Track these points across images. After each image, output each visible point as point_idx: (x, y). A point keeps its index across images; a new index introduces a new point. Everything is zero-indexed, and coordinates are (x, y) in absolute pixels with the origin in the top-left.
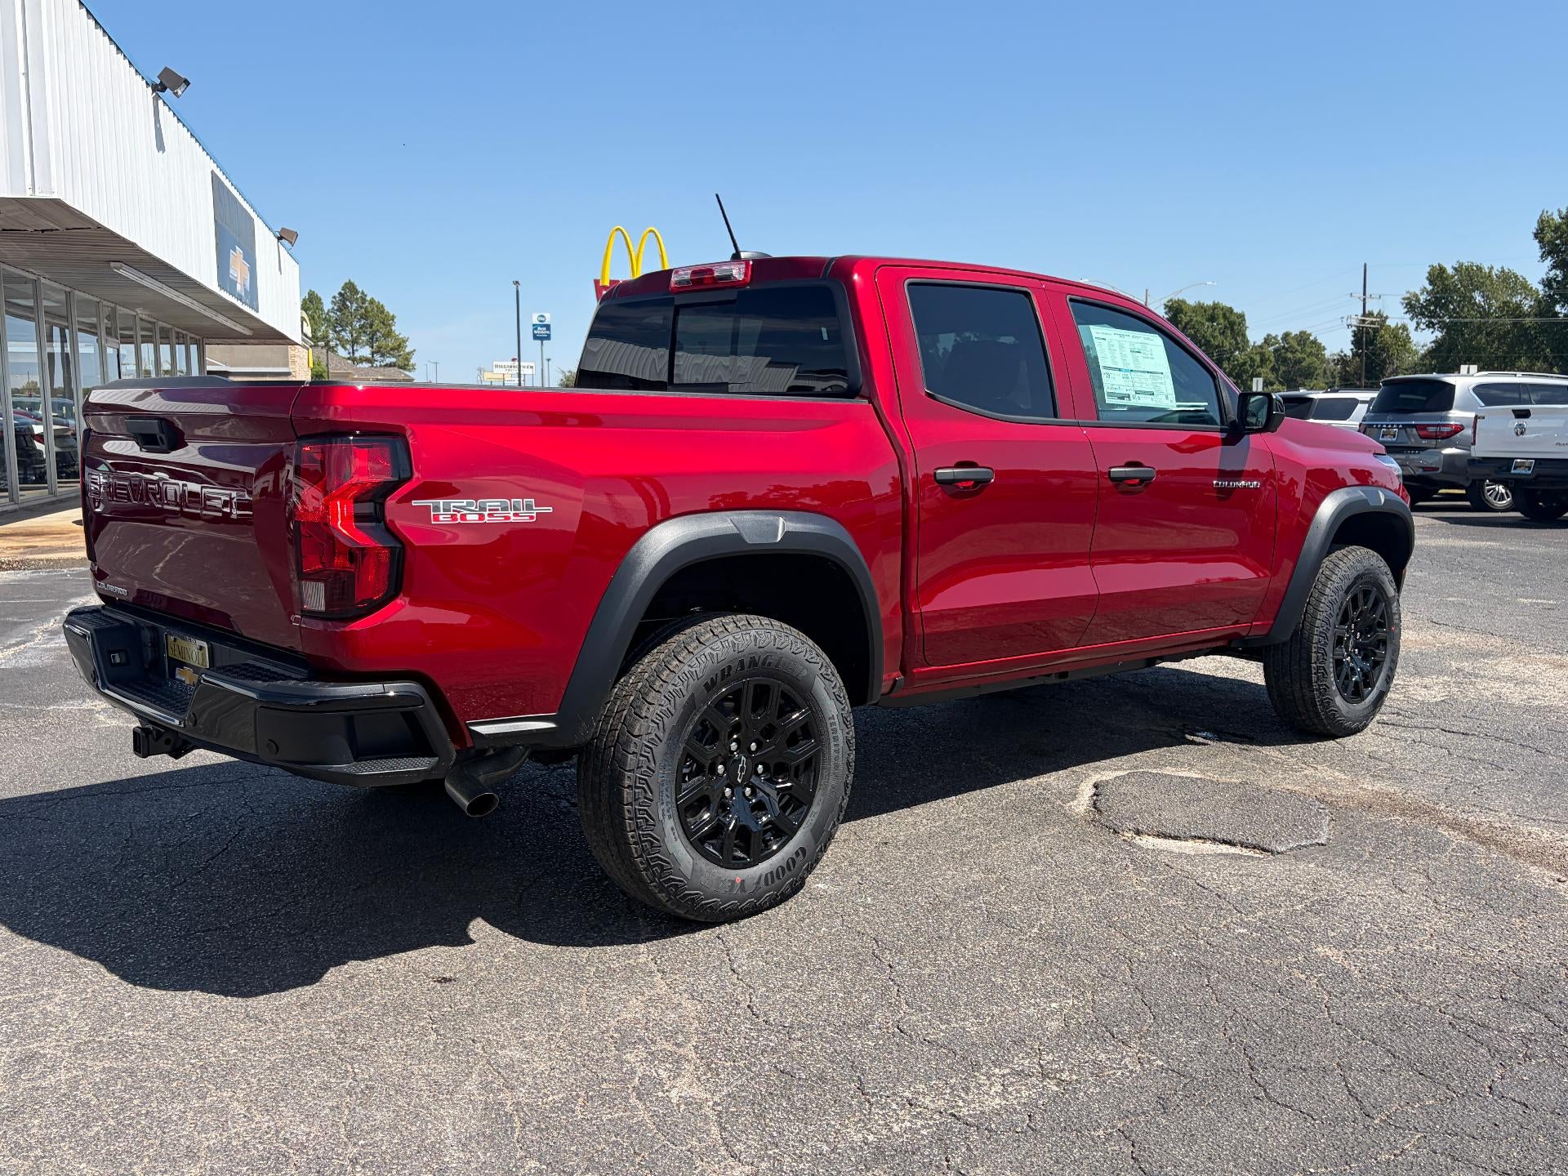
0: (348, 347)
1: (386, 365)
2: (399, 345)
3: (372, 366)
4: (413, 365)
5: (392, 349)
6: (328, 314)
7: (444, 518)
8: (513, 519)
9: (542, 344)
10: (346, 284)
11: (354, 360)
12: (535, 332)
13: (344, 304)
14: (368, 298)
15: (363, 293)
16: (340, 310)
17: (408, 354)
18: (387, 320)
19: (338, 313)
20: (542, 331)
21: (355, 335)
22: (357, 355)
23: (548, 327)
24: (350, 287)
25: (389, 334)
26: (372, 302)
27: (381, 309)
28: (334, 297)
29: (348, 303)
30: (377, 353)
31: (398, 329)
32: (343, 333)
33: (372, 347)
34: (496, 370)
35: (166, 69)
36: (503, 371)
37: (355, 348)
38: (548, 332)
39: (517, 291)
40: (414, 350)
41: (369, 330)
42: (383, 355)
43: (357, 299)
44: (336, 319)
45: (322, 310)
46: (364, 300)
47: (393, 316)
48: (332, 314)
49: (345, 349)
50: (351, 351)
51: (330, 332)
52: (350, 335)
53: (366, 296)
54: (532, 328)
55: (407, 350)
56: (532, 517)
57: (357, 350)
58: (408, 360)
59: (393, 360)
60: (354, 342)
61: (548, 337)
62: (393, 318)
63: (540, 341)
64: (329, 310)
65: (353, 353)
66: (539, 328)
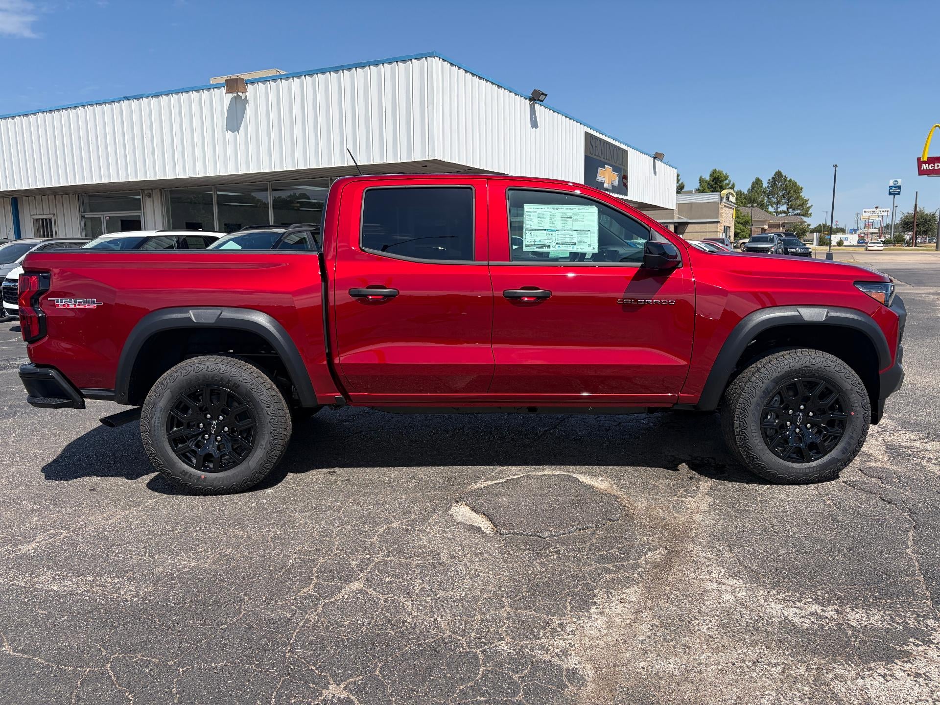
0: (774, 206)
1: (795, 215)
2: (803, 203)
3: (787, 215)
4: (811, 214)
5: (799, 206)
6: (765, 189)
7: (60, 306)
8: (87, 307)
9: (894, 197)
10: (776, 172)
11: (777, 213)
12: (891, 191)
13: (775, 183)
14: (788, 179)
15: (785, 176)
16: (772, 186)
17: (808, 208)
18: (797, 189)
19: (771, 188)
20: (895, 190)
21: (779, 199)
22: (779, 210)
23: (899, 187)
24: (779, 174)
25: (798, 198)
26: (790, 181)
27: (795, 184)
28: (769, 180)
29: (777, 183)
30: (790, 208)
31: (803, 194)
32: (773, 199)
33: (788, 205)
34: (864, 214)
35: (535, 90)
36: (869, 214)
37: (778, 206)
38: (899, 190)
39: (835, 171)
40: (812, 206)
41: (787, 196)
42: (794, 210)
43: (782, 180)
44: (770, 191)
45: (762, 187)
46: (785, 180)
47: (801, 188)
48: (767, 189)
49: (772, 207)
50: (776, 208)
51: (765, 198)
52: (776, 200)
53: (787, 178)
54: (889, 188)
55: (808, 206)
56: (95, 307)
57: (779, 207)
58: (807, 211)
59: (799, 211)
60: (778, 203)
61: (899, 193)
62: (802, 188)
63: (893, 196)
64: (765, 187)
65: (777, 209)
66: (893, 188)
